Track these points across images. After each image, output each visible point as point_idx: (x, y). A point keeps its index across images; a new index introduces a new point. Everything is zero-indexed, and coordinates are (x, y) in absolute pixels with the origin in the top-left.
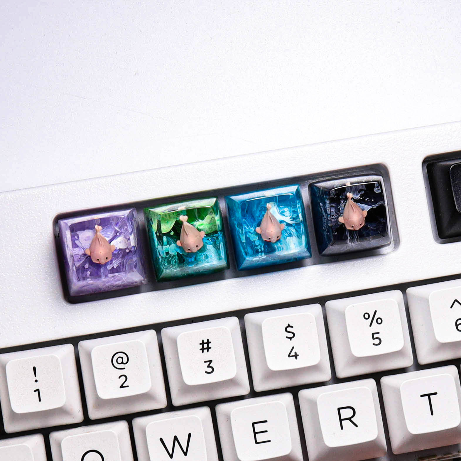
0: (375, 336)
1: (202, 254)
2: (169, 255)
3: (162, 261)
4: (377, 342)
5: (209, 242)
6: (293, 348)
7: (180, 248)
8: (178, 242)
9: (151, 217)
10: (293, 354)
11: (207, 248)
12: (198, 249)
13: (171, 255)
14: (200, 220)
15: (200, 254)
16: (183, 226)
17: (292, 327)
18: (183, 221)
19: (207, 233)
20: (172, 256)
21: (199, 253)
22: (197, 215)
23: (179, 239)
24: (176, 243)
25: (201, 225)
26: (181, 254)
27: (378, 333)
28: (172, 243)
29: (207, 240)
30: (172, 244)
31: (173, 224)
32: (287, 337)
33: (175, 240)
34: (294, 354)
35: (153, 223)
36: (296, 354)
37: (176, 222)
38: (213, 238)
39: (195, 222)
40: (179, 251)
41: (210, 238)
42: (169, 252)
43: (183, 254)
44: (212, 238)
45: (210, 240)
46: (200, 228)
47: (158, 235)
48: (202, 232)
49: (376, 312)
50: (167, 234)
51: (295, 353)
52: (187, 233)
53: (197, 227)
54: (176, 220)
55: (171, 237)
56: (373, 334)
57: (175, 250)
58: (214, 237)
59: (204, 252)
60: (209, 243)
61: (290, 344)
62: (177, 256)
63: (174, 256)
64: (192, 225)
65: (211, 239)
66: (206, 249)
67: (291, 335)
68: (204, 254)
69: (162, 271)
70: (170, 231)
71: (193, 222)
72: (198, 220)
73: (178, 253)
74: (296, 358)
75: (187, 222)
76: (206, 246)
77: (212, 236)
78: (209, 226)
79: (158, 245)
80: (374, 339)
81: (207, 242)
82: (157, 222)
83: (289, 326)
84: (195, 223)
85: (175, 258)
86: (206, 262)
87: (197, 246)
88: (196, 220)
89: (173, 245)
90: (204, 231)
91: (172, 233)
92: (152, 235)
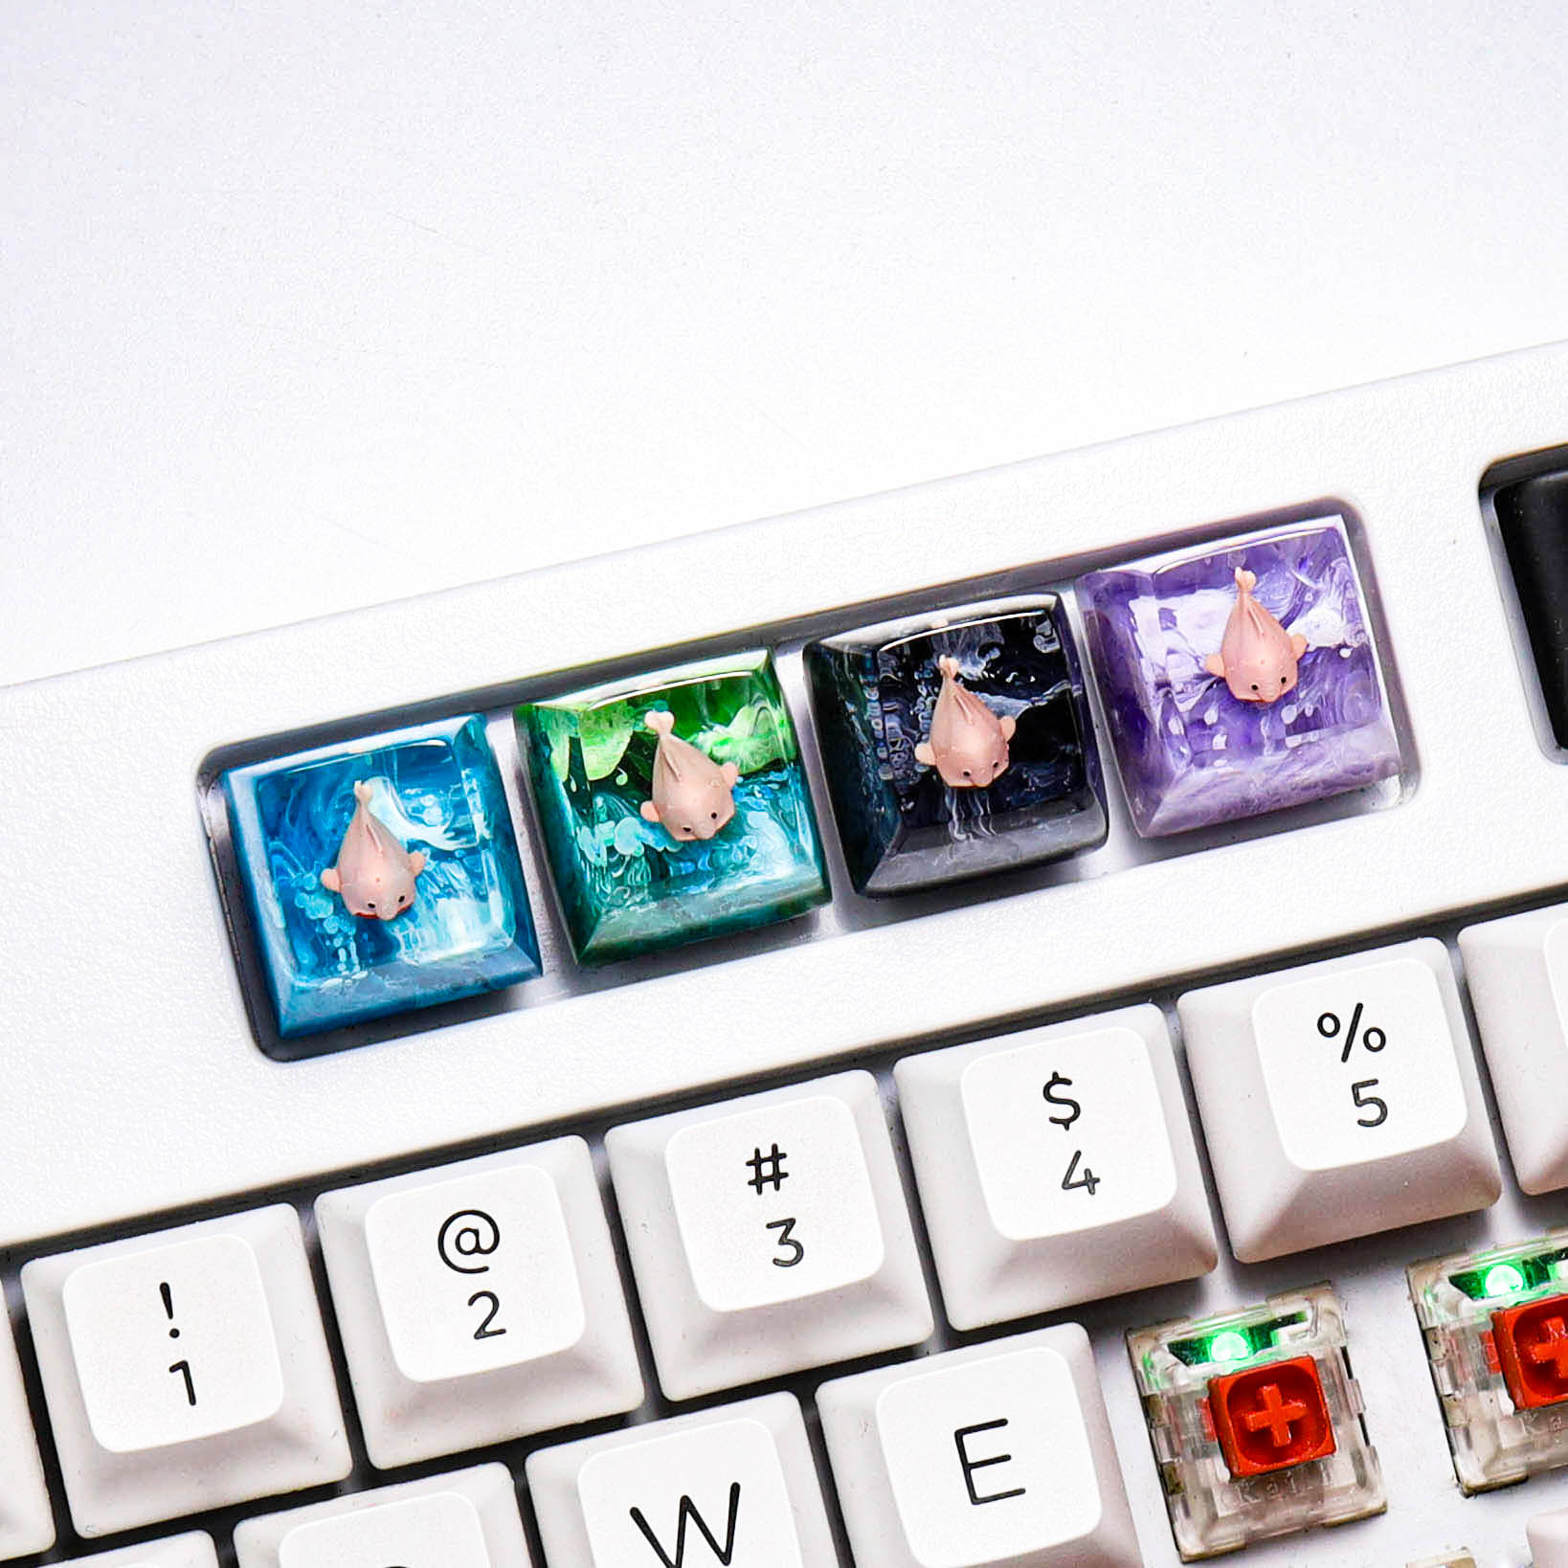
0: (1364, 1093)
1: (731, 847)
2: (617, 855)
3: (593, 880)
4: (1372, 1112)
5: (756, 803)
6: (1078, 1154)
7: (653, 826)
8: (647, 809)
9: (544, 730)
10: (1078, 1176)
11: (749, 822)
12: (720, 825)
13: (624, 856)
14: (717, 727)
15: (727, 846)
16: (661, 749)
17: (1068, 1082)
18: (659, 731)
19: (744, 772)
20: (627, 859)
21: (720, 842)
22: (705, 712)
23: (650, 798)
24: (639, 810)
25: (724, 742)
26: (660, 849)
27: (1375, 1082)
28: (626, 812)
29: (747, 794)
30: (624, 816)
31: (624, 747)
32: (1054, 1120)
33: (636, 802)
34: (1082, 1178)
35: (551, 750)
36: (1090, 1175)
37: (632, 738)
38: (770, 785)
39: (701, 733)
40: (651, 839)
41: (757, 788)
42: (616, 847)
43: (665, 849)
44: (762, 786)
45: (759, 795)
46: (719, 753)
47: (574, 787)
48: (727, 764)
49: (1359, 1007)
50: (606, 785)
51: (1087, 1172)
52: (676, 770)
53: (709, 751)
54: (634, 733)
55: (619, 791)
56: (1355, 1087)
57: (638, 838)
58: (770, 782)
59: (740, 838)
60: (755, 807)
61: (1064, 1142)
62: (643, 859)
63: (634, 858)
64: (692, 743)
65: (759, 792)
66: (747, 829)
67: (1066, 1112)
68: (740, 844)
69: (595, 915)
70: (616, 773)
71: (695, 735)
72: (711, 728)
73: (647, 847)
74: (1092, 1192)
75: (673, 732)
76: (745, 816)
77: (763, 779)
78: (754, 744)
79: (577, 824)
80: (1359, 1102)
81: (749, 803)
82: (568, 746)
83: (1057, 1079)
84: (700, 737)
85: (636, 865)
86: (747, 873)
87: (714, 816)
88: (704, 727)
89: (629, 822)
90: (736, 763)
91: (622, 779)
92: (555, 794)
